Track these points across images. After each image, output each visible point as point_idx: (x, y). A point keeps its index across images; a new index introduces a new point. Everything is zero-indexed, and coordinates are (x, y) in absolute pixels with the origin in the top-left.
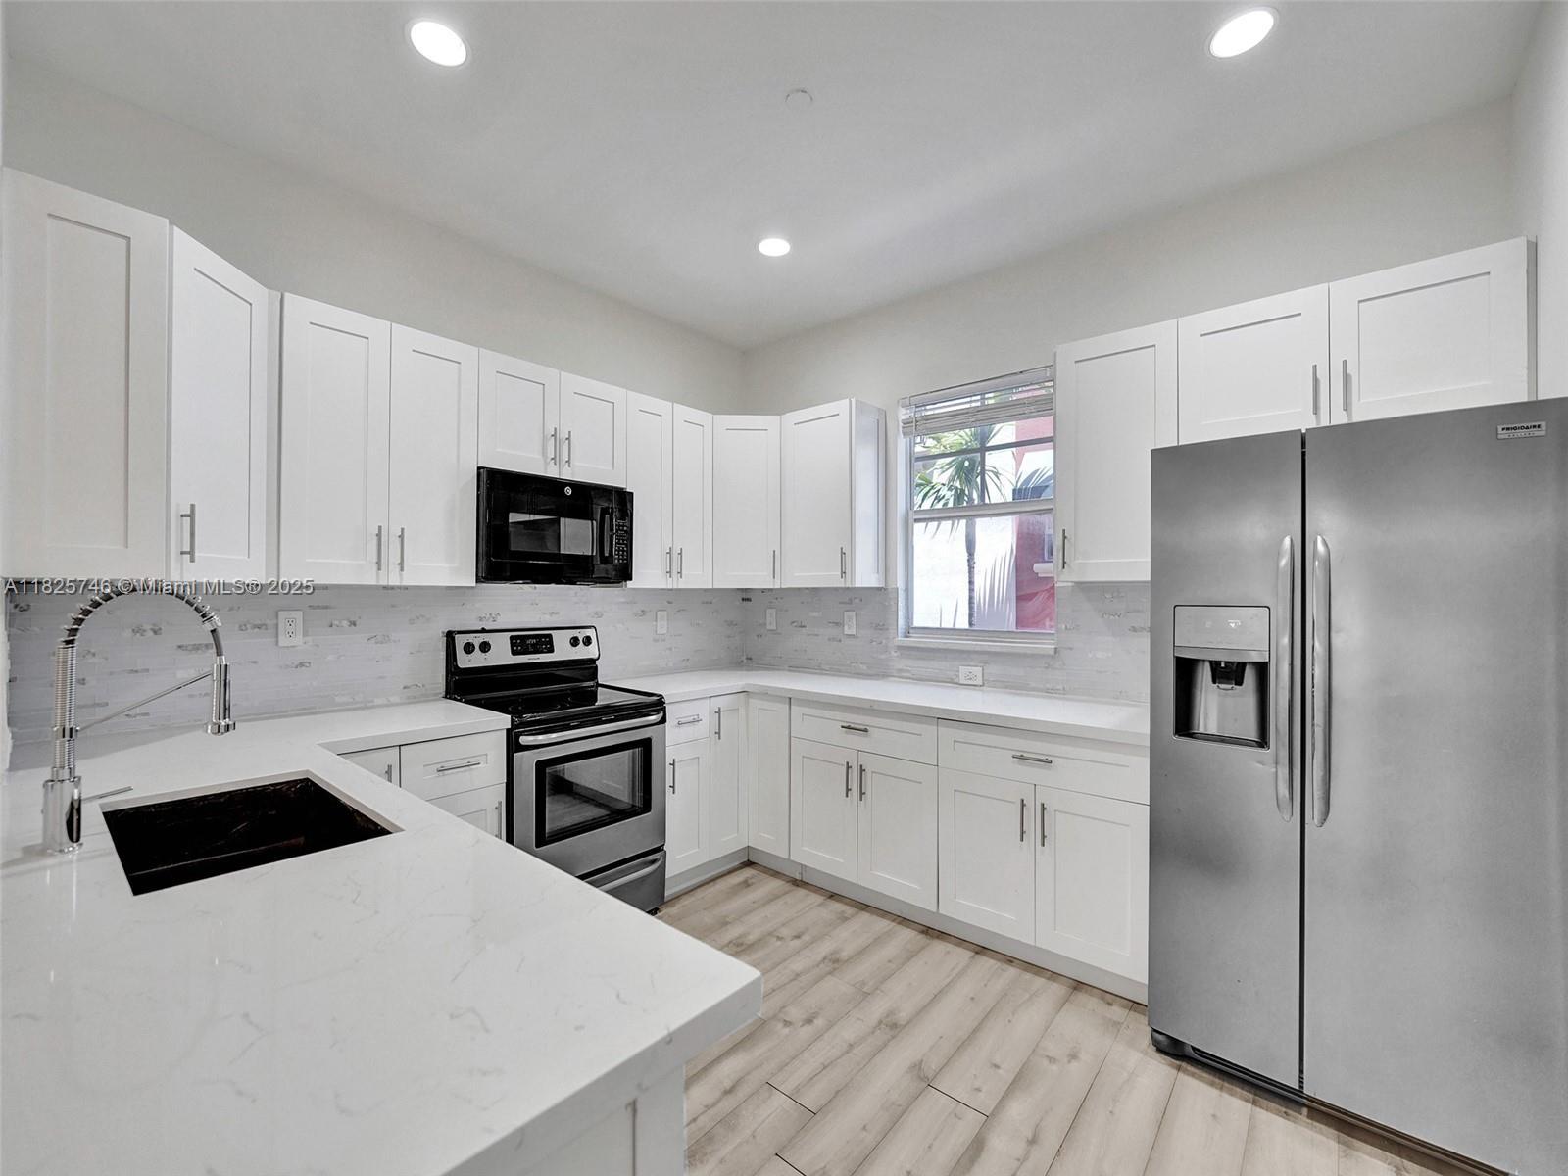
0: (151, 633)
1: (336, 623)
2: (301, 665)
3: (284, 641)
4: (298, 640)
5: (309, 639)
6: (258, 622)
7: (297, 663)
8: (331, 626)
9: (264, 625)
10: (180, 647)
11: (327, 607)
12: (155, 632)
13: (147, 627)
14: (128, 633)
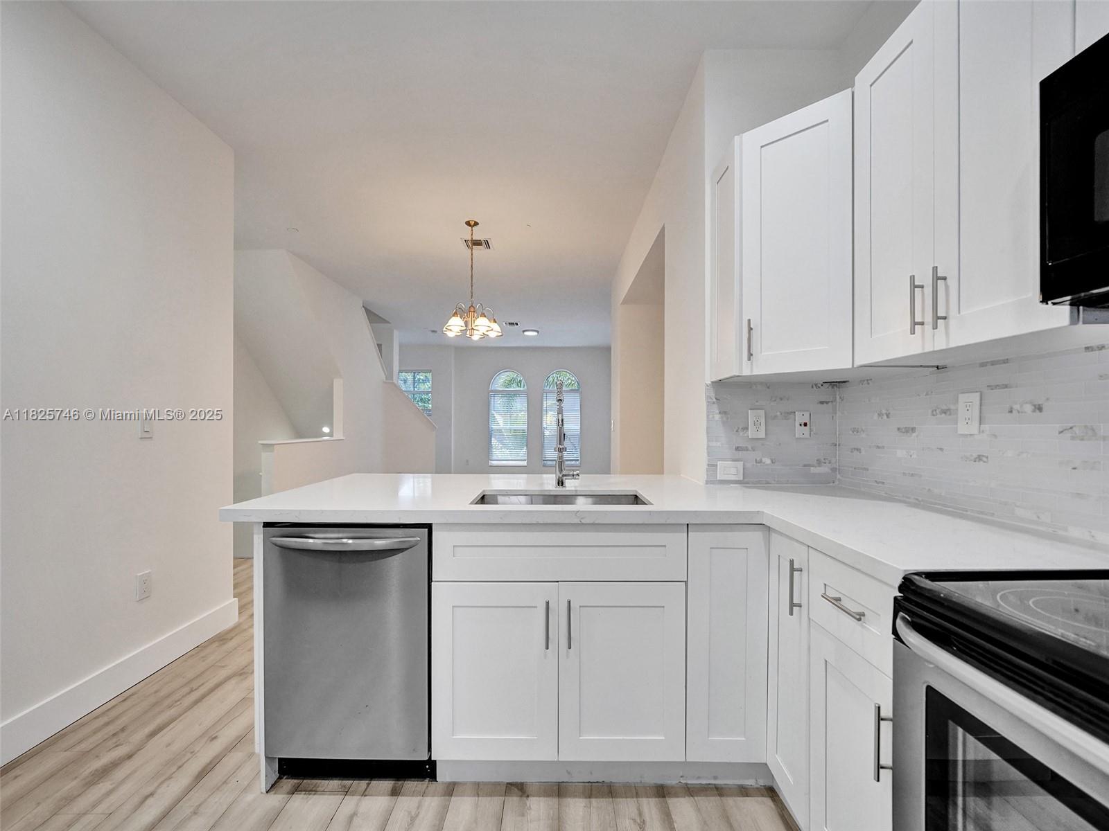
0: (885, 417)
1: (1016, 407)
2: (979, 458)
3: (962, 428)
4: (974, 428)
5: (985, 427)
6: (944, 407)
7: (975, 455)
8: (1011, 412)
9: (949, 410)
10: (899, 429)
11: (1006, 386)
12: (888, 416)
13: (884, 412)
14: (876, 417)
